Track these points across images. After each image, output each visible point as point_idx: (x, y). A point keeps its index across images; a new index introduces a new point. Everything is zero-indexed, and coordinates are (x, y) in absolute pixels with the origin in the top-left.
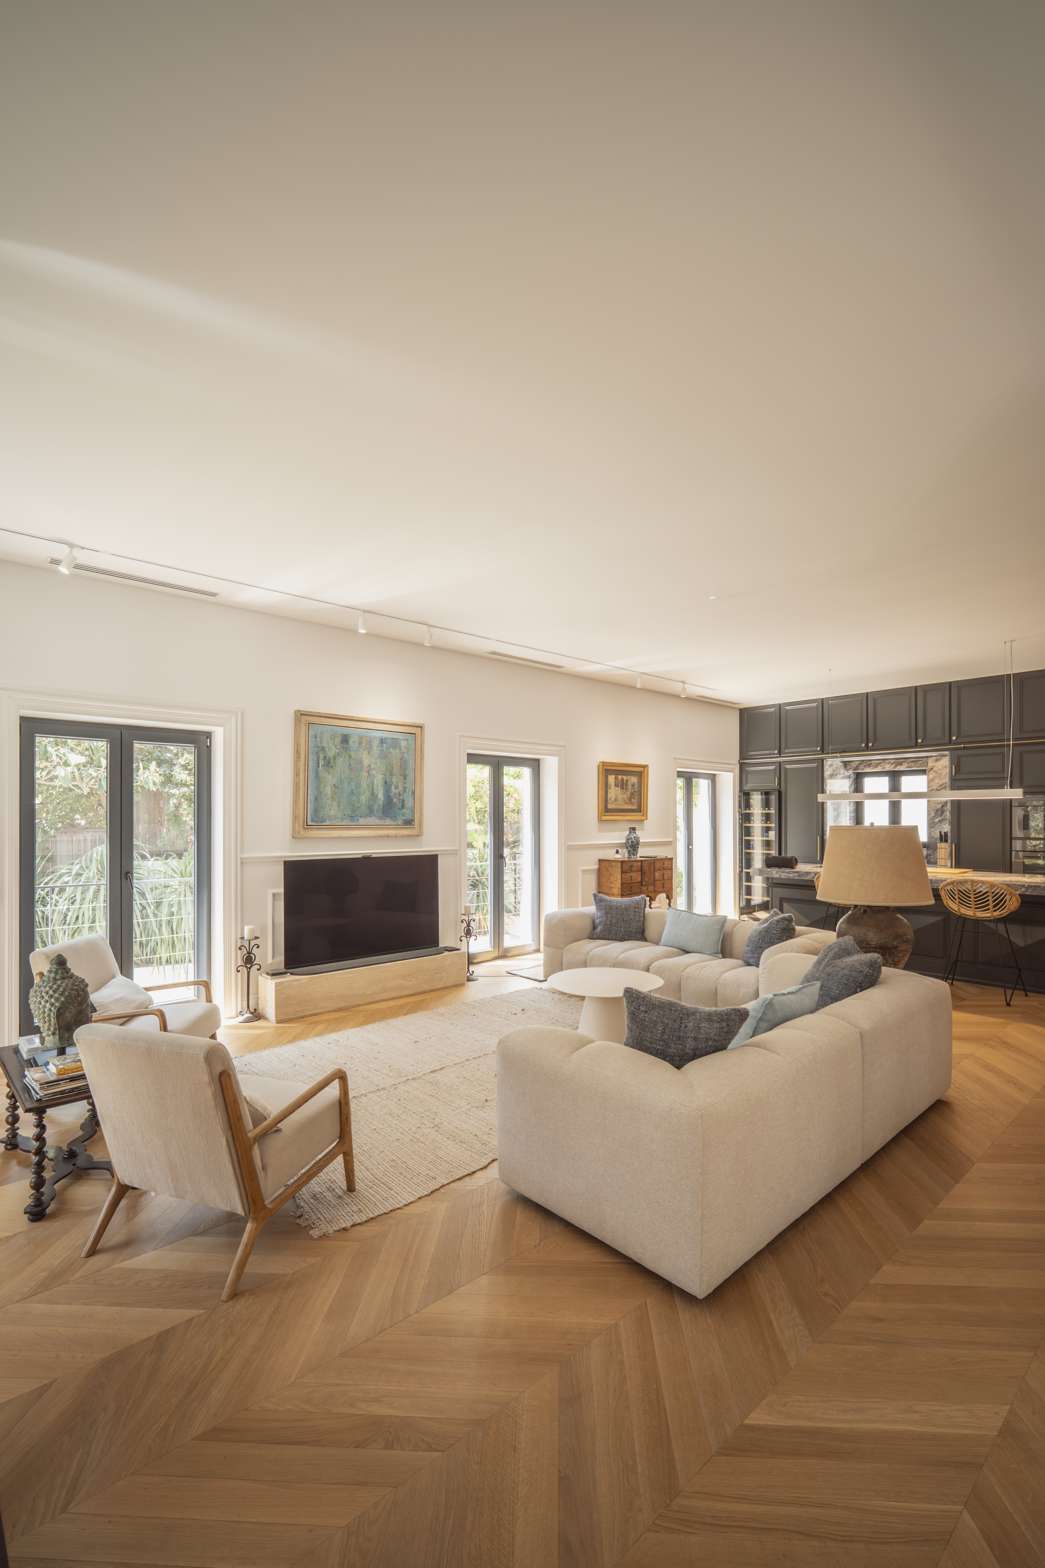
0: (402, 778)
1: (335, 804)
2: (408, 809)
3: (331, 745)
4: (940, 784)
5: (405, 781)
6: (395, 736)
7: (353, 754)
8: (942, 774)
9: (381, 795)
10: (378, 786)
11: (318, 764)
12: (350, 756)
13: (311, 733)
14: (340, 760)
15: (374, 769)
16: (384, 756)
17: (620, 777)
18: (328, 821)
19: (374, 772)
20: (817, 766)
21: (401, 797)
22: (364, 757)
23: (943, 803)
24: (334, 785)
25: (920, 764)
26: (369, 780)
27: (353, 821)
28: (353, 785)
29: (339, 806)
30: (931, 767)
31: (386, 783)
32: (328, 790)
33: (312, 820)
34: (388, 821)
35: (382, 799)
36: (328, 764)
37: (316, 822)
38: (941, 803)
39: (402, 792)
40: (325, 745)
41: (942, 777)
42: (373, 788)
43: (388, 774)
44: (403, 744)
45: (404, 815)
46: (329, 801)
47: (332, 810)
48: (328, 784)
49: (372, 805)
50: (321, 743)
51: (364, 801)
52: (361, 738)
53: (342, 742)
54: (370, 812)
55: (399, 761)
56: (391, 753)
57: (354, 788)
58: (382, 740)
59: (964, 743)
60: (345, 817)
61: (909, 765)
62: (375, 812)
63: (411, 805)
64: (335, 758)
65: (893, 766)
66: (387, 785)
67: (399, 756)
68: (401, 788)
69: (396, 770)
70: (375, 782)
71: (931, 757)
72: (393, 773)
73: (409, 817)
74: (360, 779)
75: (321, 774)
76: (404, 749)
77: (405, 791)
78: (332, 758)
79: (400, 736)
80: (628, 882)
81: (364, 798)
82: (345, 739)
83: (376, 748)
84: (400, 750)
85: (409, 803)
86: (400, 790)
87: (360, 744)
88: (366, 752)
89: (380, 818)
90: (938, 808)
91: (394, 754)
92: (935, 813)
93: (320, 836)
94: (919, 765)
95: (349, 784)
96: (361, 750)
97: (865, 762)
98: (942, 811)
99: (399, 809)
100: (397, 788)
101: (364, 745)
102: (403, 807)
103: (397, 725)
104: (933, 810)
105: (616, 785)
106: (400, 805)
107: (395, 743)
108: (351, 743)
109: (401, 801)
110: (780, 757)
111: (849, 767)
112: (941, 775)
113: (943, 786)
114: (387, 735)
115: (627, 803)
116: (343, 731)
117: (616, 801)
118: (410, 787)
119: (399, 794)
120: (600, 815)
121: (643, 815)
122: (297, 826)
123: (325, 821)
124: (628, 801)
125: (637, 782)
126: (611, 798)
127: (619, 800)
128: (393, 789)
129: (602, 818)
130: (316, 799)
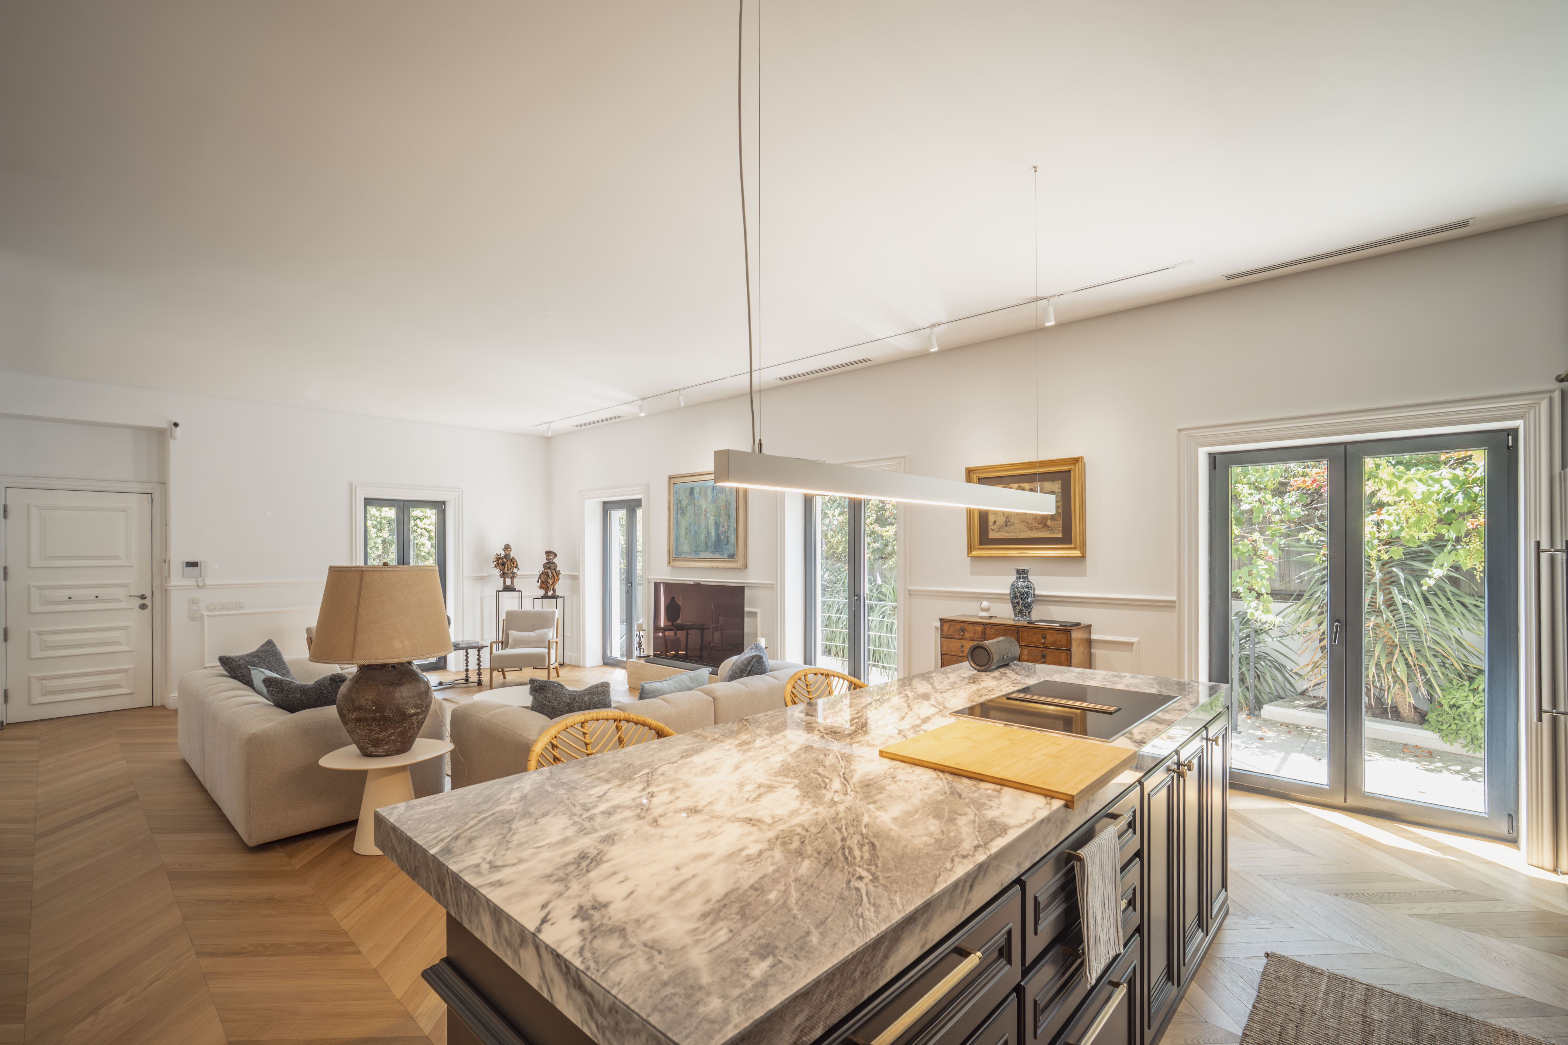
0: (727, 518)
1: (687, 542)
2: (731, 545)
3: (685, 497)
5: (729, 520)
7: (696, 502)
9: (713, 534)
10: (711, 526)
11: (679, 512)
12: (695, 504)
13: (675, 490)
14: (689, 508)
15: (709, 512)
16: (715, 501)
18: (683, 555)
19: (709, 515)
21: (726, 535)
22: (703, 504)
24: (686, 527)
26: (706, 522)
27: (696, 555)
28: (696, 526)
29: (689, 544)
31: (716, 523)
32: (683, 532)
33: (675, 554)
34: (718, 556)
35: (714, 537)
36: (683, 512)
37: (677, 555)
39: (727, 530)
40: (681, 498)
42: (708, 528)
43: (717, 515)
45: (728, 550)
46: (684, 540)
47: (685, 547)
48: (683, 527)
49: (708, 542)
50: (679, 497)
51: (703, 539)
52: (700, 489)
53: (690, 494)
54: (707, 547)
55: (725, 503)
56: (719, 498)
57: (697, 529)
58: (713, 488)
60: (692, 552)
62: (710, 548)
63: (733, 541)
64: (686, 507)
66: (717, 525)
67: (725, 499)
68: (726, 527)
69: (723, 511)
70: (710, 523)
72: (721, 514)
73: (732, 552)
74: (700, 521)
75: (680, 520)
76: (728, 492)
77: (729, 529)
81: (703, 536)
82: (692, 491)
83: (710, 495)
84: (726, 494)
85: (732, 539)
87: (700, 493)
88: (704, 499)
89: (713, 553)
91: (721, 498)
93: (679, 566)
95: (694, 526)
96: (701, 498)
99: (725, 545)
100: (723, 527)
101: (702, 493)
102: (728, 543)
106: (726, 542)
107: (722, 489)
108: (695, 493)
109: (727, 538)
115: (1031, 529)
116: (690, 485)
117: (1006, 526)
118: (733, 525)
119: (725, 532)
120: (970, 549)
121: (1074, 548)
122: (669, 558)
123: (681, 555)
124: (1036, 525)
125: (1060, 490)
126: (995, 522)
127: (1014, 524)
128: (721, 529)
129: (974, 553)
130: (677, 539)
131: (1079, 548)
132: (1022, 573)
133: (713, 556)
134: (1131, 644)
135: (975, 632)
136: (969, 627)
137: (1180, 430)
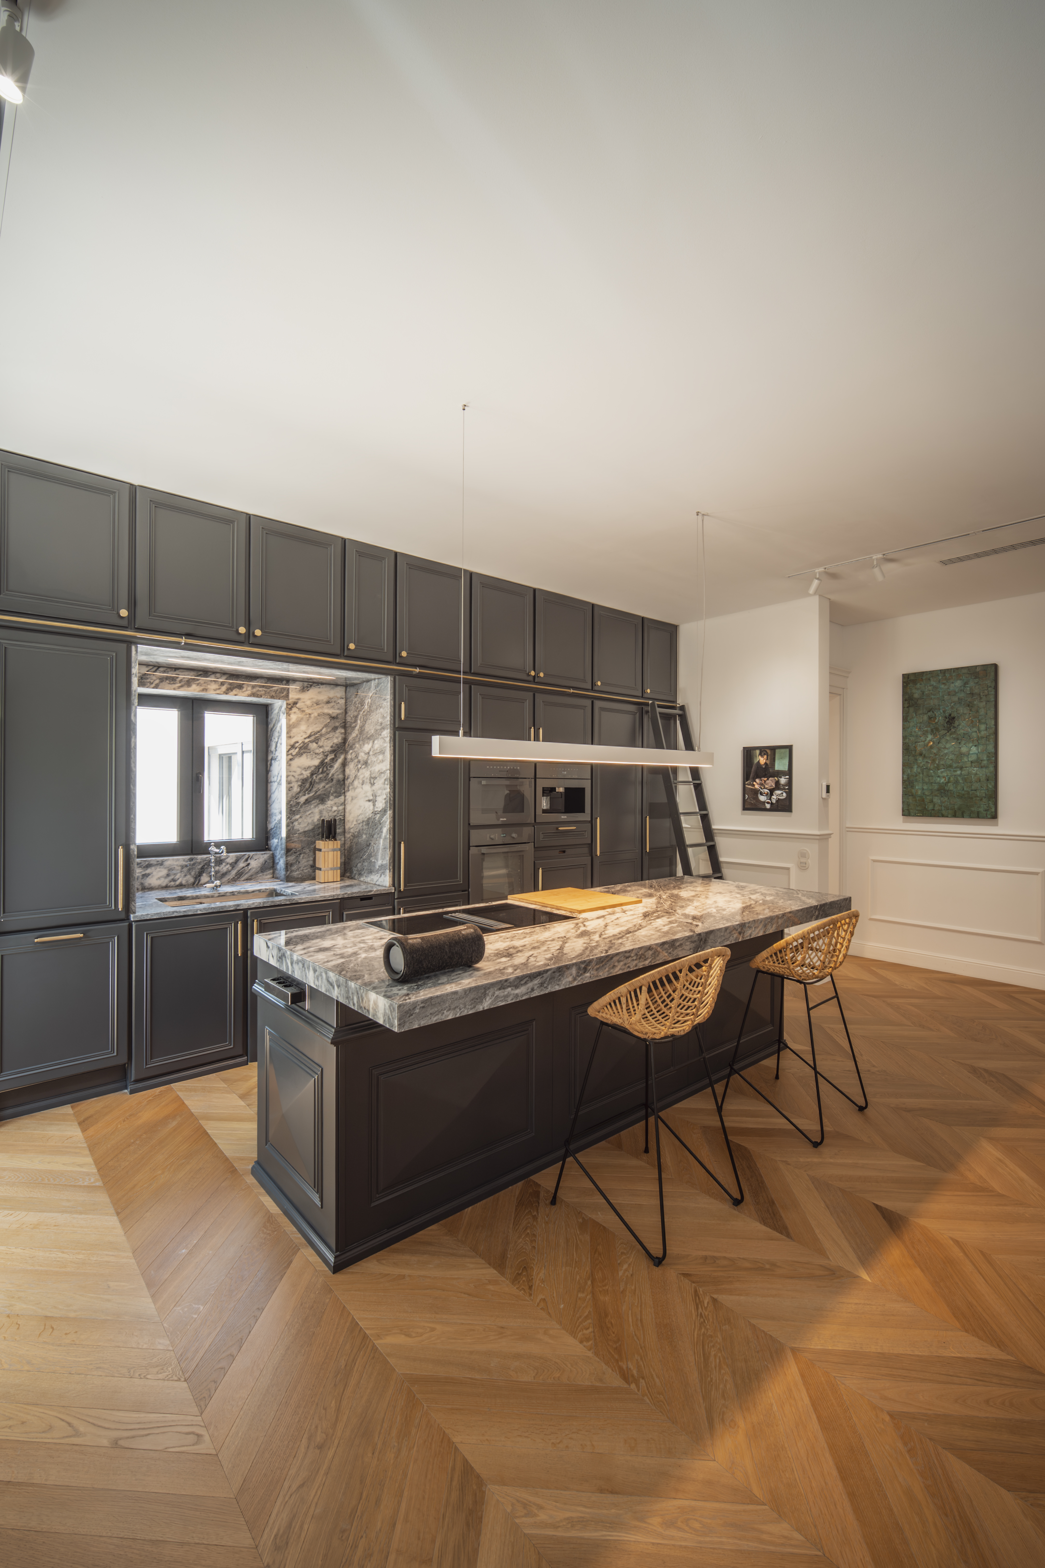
4: (309, 732)
8: (312, 716)
20: (115, 658)
23: (312, 769)
25: (276, 691)
30: (294, 700)
38: (309, 767)
41: (311, 720)
59: (421, 667)
61: (254, 690)
65: (224, 688)
71: (294, 680)
90: (305, 776)
92: (300, 786)
94: (273, 694)
97: (161, 669)
98: (311, 783)
104: (297, 781)
112: (310, 717)
113: (312, 738)
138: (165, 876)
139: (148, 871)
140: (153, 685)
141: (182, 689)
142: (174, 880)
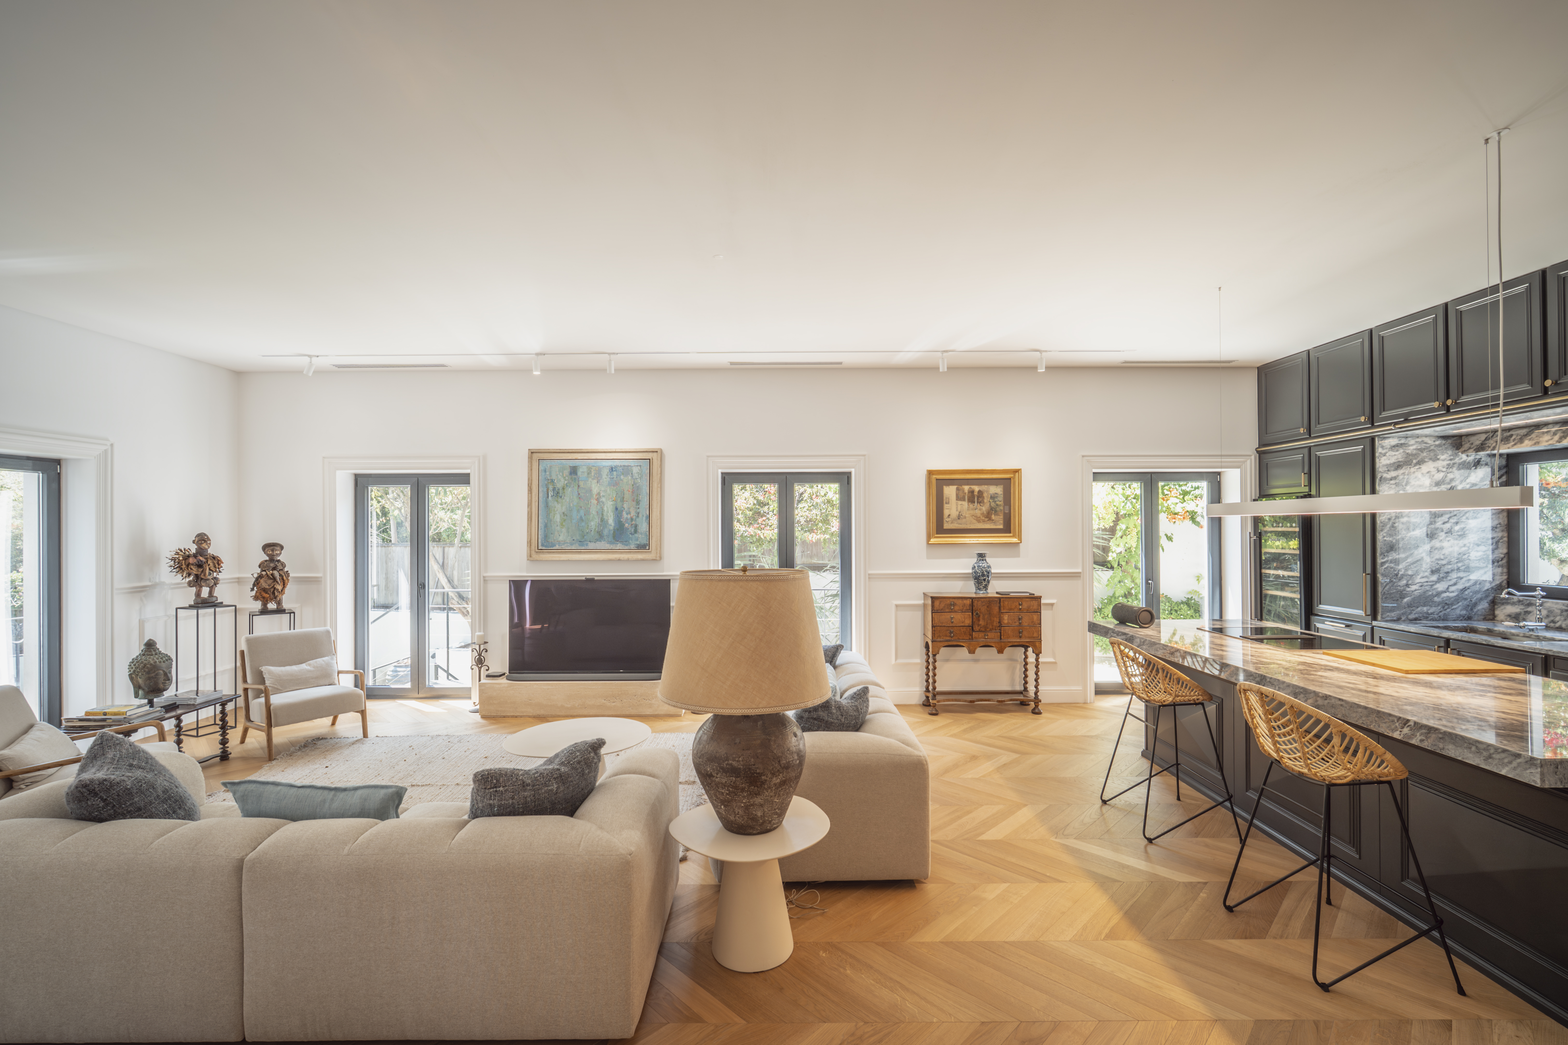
0: (634, 503)
1: (564, 530)
2: (641, 534)
3: (560, 477)
5: (638, 507)
6: (626, 463)
7: (581, 484)
9: (611, 521)
10: (608, 512)
11: (548, 494)
12: (579, 486)
13: (541, 468)
14: (569, 490)
15: (604, 496)
16: (614, 483)
17: (966, 488)
18: (557, 546)
19: (603, 499)
20: (1364, 449)
21: (633, 522)
22: (593, 486)
24: (563, 513)
26: (599, 507)
27: (583, 545)
28: (582, 513)
29: (568, 532)
31: (617, 509)
32: (558, 518)
33: (542, 545)
34: (619, 546)
35: (613, 525)
36: (557, 494)
37: (546, 546)
39: (634, 517)
40: (554, 477)
42: (602, 514)
43: (619, 500)
44: (635, 470)
45: (637, 540)
46: (558, 528)
47: (561, 535)
48: (557, 512)
49: (602, 530)
50: (551, 476)
51: (593, 527)
52: (589, 469)
53: (571, 473)
54: (600, 536)
55: (631, 487)
56: (622, 480)
57: (583, 515)
58: (612, 468)
60: (574, 542)
62: (605, 537)
63: (644, 530)
64: (563, 489)
66: (618, 511)
67: (631, 483)
68: (633, 514)
69: (628, 496)
70: (605, 509)
72: (625, 499)
73: (642, 540)
74: (589, 506)
75: (550, 504)
76: (636, 475)
77: (638, 516)
78: (560, 489)
79: (631, 463)
80: (944, 625)
81: (593, 524)
82: (574, 471)
83: (606, 477)
84: (632, 477)
85: (643, 527)
86: (632, 515)
87: (588, 474)
88: (595, 481)
89: (610, 543)
91: (625, 481)
93: (550, 559)
95: (578, 511)
96: (590, 480)
99: (631, 534)
100: (628, 513)
101: (593, 474)
102: (636, 531)
103: (630, 452)
105: (958, 498)
106: (633, 530)
107: (627, 470)
108: (579, 473)
109: (634, 526)
110: (1310, 437)
111: (1466, 446)
114: (617, 463)
115: (979, 521)
116: (572, 463)
117: (959, 519)
118: (644, 512)
119: (632, 519)
120: (929, 537)
121: (1014, 536)
122: (530, 550)
123: (555, 546)
124: (983, 518)
125: (1002, 493)
126: (949, 515)
127: (965, 517)
128: (625, 515)
129: (933, 541)
130: (546, 526)
131: (1017, 537)
132: (981, 556)
133: (612, 547)
134: (1052, 605)
135: (964, 605)
136: (959, 602)
137: (1083, 456)
138: (1545, 616)
139: (1529, 609)
140: (1492, 448)
141: (1515, 447)
142: (1553, 622)
